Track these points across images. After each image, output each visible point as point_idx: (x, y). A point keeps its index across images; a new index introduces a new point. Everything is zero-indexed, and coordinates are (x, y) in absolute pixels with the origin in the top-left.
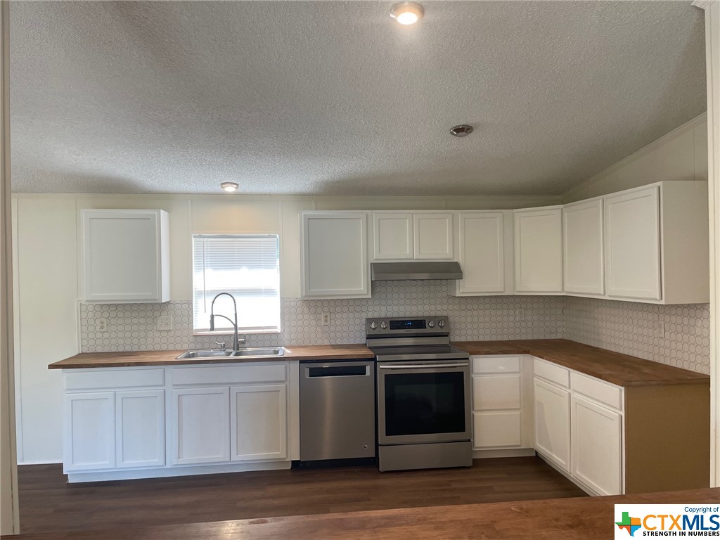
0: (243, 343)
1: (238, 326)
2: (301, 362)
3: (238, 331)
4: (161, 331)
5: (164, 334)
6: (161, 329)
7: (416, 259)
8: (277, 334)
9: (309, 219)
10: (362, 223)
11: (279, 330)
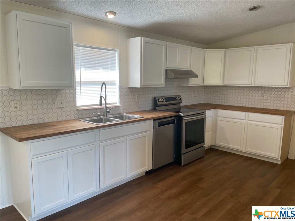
0: (109, 112)
1: (107, 102)
2: (154, 120)
3: (107, 105)
4: (57, 108)
5: (60, 110)
6: (58, 107)
7: (179, 68)
8: (118, 107)
9: (145, 42)
10: (164, 48)
11: (118, 104)
